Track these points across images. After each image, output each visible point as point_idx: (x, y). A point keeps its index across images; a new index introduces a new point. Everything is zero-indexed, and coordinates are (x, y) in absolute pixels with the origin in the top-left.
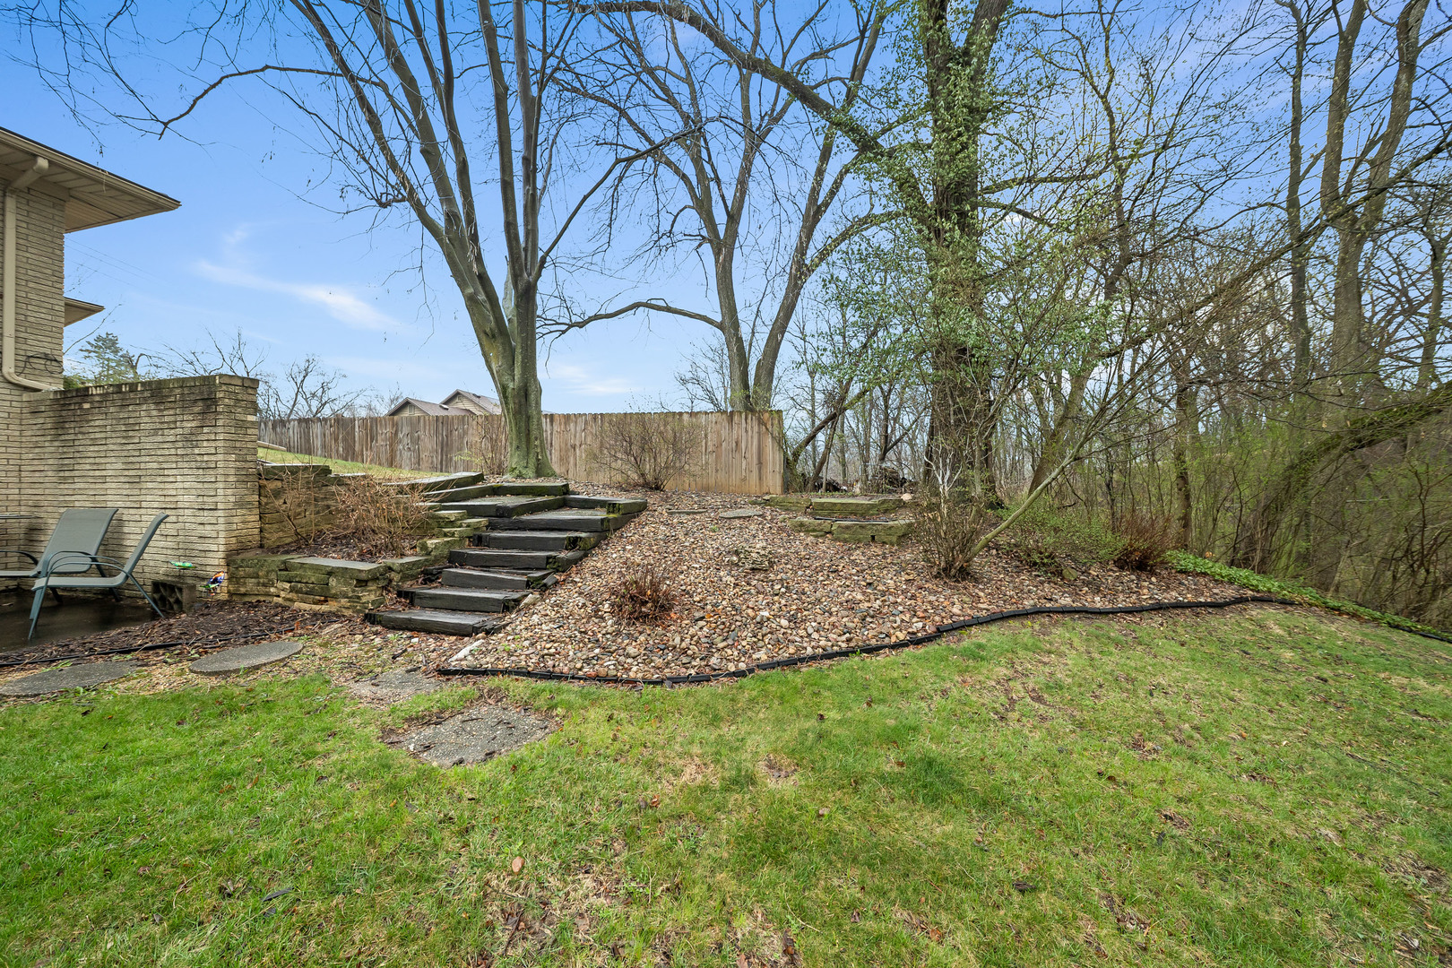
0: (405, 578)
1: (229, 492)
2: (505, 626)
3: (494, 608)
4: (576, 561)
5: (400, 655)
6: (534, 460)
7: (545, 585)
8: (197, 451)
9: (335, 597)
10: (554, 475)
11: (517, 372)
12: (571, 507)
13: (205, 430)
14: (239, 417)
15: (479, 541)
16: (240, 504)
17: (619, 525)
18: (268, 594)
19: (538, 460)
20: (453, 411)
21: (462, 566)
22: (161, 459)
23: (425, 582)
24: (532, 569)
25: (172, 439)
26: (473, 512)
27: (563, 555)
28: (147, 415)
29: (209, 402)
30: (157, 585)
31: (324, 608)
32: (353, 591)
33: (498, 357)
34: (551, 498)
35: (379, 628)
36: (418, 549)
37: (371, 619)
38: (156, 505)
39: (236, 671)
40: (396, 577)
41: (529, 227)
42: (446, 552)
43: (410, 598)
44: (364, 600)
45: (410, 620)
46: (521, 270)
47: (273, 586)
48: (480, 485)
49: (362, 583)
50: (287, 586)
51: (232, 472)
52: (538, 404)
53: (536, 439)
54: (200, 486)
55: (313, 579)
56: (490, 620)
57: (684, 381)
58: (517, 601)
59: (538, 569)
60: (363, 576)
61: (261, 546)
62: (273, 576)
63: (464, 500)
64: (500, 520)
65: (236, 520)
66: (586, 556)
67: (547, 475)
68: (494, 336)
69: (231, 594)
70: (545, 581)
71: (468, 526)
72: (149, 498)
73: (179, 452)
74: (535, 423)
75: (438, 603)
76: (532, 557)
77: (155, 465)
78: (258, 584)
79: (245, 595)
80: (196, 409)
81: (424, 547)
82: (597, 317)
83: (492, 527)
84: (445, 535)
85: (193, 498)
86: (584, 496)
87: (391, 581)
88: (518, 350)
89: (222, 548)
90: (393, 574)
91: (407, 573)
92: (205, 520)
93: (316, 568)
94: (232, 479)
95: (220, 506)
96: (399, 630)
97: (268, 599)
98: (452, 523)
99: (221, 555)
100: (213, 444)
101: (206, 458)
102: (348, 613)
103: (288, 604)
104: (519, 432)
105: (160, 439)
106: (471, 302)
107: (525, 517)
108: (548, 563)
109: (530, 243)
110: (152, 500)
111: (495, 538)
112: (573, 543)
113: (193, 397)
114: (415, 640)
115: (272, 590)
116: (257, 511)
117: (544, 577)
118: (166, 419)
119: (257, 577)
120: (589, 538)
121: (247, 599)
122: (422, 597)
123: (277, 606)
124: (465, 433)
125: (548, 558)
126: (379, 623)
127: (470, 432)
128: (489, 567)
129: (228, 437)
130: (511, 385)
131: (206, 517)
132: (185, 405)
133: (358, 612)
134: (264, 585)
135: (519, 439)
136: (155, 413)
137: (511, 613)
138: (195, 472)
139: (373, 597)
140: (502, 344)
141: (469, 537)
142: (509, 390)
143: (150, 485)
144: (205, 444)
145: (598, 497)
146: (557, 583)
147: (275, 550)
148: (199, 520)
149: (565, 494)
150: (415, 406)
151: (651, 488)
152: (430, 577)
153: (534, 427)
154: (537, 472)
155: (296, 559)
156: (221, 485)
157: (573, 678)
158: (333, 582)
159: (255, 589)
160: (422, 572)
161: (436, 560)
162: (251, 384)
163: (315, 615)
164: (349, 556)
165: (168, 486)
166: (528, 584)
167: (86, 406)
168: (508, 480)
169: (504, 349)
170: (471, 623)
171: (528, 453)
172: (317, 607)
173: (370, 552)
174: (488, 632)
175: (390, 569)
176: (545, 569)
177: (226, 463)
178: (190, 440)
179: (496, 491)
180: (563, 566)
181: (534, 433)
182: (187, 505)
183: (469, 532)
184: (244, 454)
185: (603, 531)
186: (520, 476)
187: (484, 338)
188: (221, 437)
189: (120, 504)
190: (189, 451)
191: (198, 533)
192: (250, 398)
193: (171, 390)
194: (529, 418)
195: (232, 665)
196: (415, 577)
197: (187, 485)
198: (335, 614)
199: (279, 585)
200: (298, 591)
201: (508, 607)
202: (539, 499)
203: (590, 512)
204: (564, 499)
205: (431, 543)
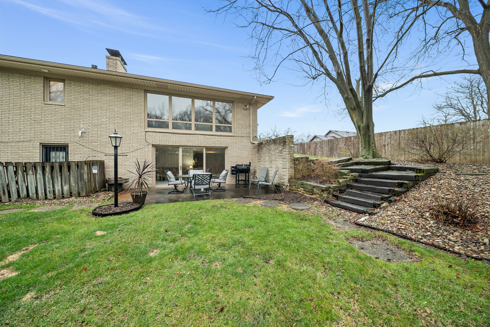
0: (334, 191)
1: (289, 164)
2: (377, 213)
3: (369, 206)
4: (404, 193)
5: (339, 215)
6: (372, 152)
7: (391, 200)
8: (282, 154)
9: (315, 194)
10: (381, 157)
11: (364, 120)
12: (393, 170)
13: (284, 149)
14: (290, 145)
15: (356, 181)
16: (291, 167)
17: (424, 178)
18: (298, 191)
19: (374, 152)
20: (329, 138)
21: (351, 189)
22: (275, 157)
23: (340, 193)
24: (383, 194)
25: (277, 152)
26: (352, 171)
27: (397, 189)
28: (273, 147)
29: (285, 142)
30: (276, 186)
31: (312, 196)
32: (321, 193)
33: (356, 116)
34: (383, 166)
35: (329, 205)
36: (336, 182)
37: (326, 202)
38: (275, 167)
39: (299, 209)
40: (332, 190)
41: (369, 65)
42: (345, 184)
43: (337, 198)
44: (324, 196)
45: (339, 204)
46: (366, 82)
47: (299, 188)
48: (351, 162)
49: (323, 191)
50: (303, 189)
51: (289, 159)
52: (373, 130)
53: (373, 144)
54: (283, 163)
55: (309, 188)
56: (370, 210)
57: (440, 108)
58: (379, 205)
59: (386, 194)
60: (323, 189)
61: (295, 178)
62: (299, 186)
63: (347, 167)
64: (363, 174)
65: (290, 171)
66: (408, 191)
67: (378, 157)
68: (355, 109)
69: (289, 189)
70: (390, 199)
71: (352, 176)
72: (273, 166)
73: (279, 155)
74: (372, 138)
75: (347, 201)
76: (380, 189)
77: (274, 158)
78: (296, 188)
79: (292, 190)
80: (282, 144)
81: (338, 182)
82: (391, 90)
83: (361, 176)
84: (344, 178)
85: (281, 166)
86: (399, 165)
87: (330, 191)
88: (365, 112)
89: (288, 178)
90: (330, 189)
91: (334, 189)
92: (284, 171)
93: (310, 185)
94: (289, 161)
95: (287, 168)
96: (337, 207)
97: (298, 192)
98: (346, 175)
99: (287, 180)
100: (285, 152)
101: (284, 156)
102: (319, 199)
103: (303, 194)
104: (365, 142)
105: (275, 152)
106: (346, 100)
107: (374, 173)
108: (389, 192)
109: (370, 70)
110: (274, 166)
111: (363, 181)
112: (401, 185)
113: (281, 142)
114: (342, 211)
115: (299, 190)
116: (294, 169)
117: (389, 197)
118: (276, 147)
119: (296, 186)
120: (409, 183)
121: (293, 191)
122: (341, 198)
123: (301, 194)
124: (338, 144)
125: (390, 190)
126: (329, 204)
127: (340, 144)
128: (362, 191)
129: (288, 150)
130: (362, 125)
131: (284, 170)
132: (280, 144)
133: (322, 199)
134: (297, 188)
135: (365, 144)
136: (274, 146)
137: (377, 209)
138: (282, 159)
139: (326, 195)
140: (358, 111)
141: (352, 180)
142: (361, 127)
143: (273, 163)
144: (284, 153)
145: (406, 166)
146: (396, 200)
147: (298, 179)
148: (283, 171)
149: (389, 165)
150: (317, 137)
151: (437, 162)
152: (341, 192)
153: (371, 140)
154: (373, 156)
155: (305, 182)
156: (287, 162)
157: (418, 241)
158: (315, 189)
159: (295, 189)
160: (339, 190)
161: (343, 186)
162: (292, 137)
163: (311, 198)
164: (317, 182)
165: (277, 163)
166: (382, 199)
167: (262, 146)
168: (361, 159)
169: (359, 113)
170: (362, 209)
171: (369, 149)
172: (310, 196)
173: (322, 182)
174: (370, 214)
175: (330, 188)
176: (388, 194)
177: (288, 157)
178: (281, 152)
179: (357, 164)
180: (399, 194)
181: (372, 141)
182: (280, 167)
183: (352, 178)
184: (291, 155)
185: (416, 181)
186: (366, 158)
187: (350, 110)
188: (287, 151)
189: (268, 167)
190: (281, 155)
191: (282, 174)
192: (292, 140)
193: (277, 140)
194: (369, 136)
195: (298, 208)
196: (337, 191)
197: (280, 163)
198: (315, 199)
199: (301, 188)
200: (306, 191)
201: (375, 206)
202: (378, 167)
203: (404, 172)
204: (389, 167)
205: (341, 180)
